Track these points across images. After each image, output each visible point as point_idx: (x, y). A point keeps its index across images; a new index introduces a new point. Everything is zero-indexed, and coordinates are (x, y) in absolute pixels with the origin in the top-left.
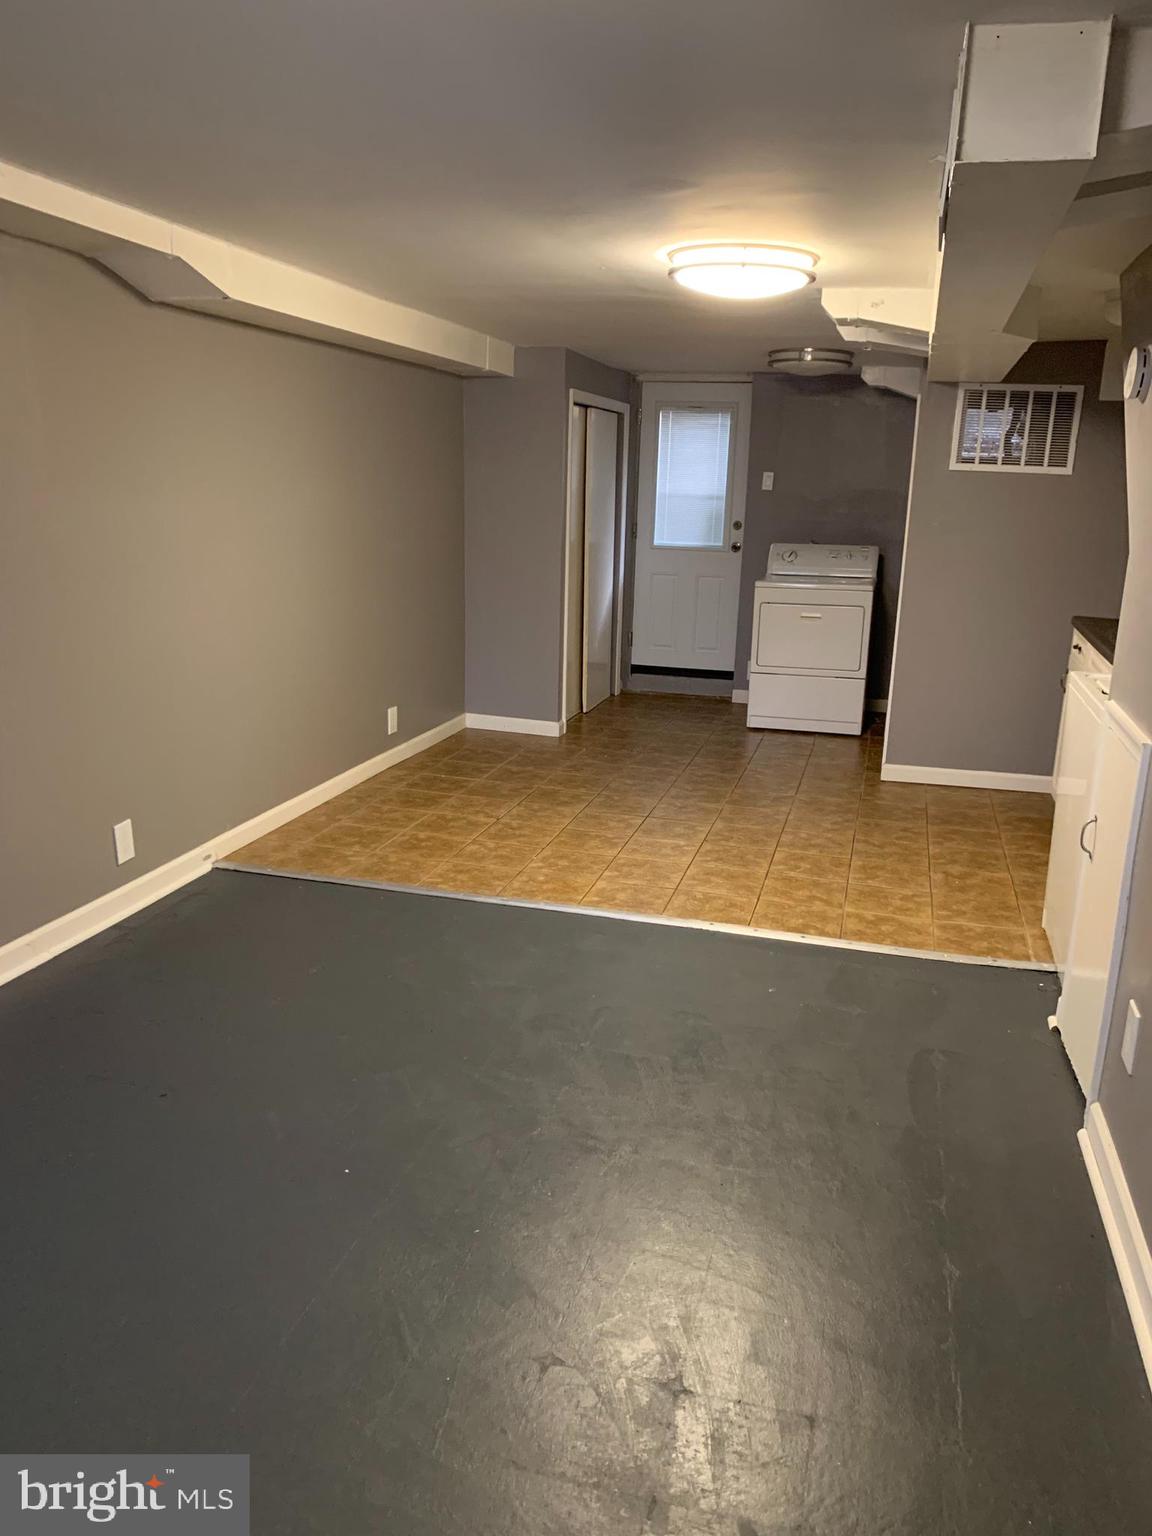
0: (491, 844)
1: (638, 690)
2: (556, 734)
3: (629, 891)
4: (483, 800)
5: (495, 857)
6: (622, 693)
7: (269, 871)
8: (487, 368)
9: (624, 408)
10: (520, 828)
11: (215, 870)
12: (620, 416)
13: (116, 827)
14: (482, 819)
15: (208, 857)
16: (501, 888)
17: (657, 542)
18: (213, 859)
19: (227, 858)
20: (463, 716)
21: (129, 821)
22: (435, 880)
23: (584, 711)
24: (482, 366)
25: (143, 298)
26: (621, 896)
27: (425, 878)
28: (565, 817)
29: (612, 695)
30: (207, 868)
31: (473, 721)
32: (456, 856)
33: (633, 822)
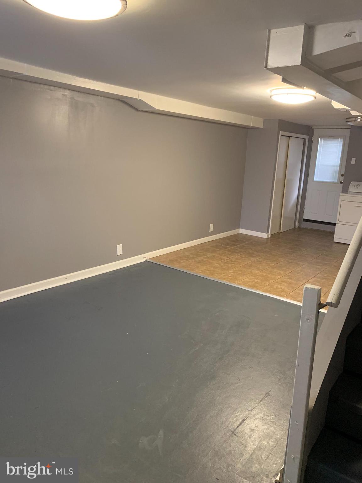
0: (222, 265)
1: (304, 227)
2: (266, 237)
3: (253, 283)
4: (229, 253)
5: (221, 268)
6: (299, 227)
7: (158, 263)
8: (251, 126)
9: (307, 137)
10: (234, 262)
11: (146, 261)
12: (305, 140)
13: (118, 246)
14: (225, 258)
15: (145, 257)
16: (216, 276)
17: (315, 179)
18: (146, 259)
19: (151, 259)
20: (239, 229)
21: (122, 244)
22: (200, 272)
23: (281, 232)
24: (250, 125)
25: (137, 110)
26: (250, 284)
27: (197, 271)
28: (250, 260)
29: (295, 228)
30: (144, 260)
31: (242, 231)
32: (210, 266)
33: (271, 264)
